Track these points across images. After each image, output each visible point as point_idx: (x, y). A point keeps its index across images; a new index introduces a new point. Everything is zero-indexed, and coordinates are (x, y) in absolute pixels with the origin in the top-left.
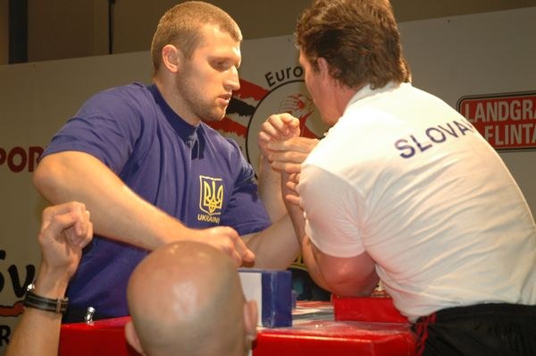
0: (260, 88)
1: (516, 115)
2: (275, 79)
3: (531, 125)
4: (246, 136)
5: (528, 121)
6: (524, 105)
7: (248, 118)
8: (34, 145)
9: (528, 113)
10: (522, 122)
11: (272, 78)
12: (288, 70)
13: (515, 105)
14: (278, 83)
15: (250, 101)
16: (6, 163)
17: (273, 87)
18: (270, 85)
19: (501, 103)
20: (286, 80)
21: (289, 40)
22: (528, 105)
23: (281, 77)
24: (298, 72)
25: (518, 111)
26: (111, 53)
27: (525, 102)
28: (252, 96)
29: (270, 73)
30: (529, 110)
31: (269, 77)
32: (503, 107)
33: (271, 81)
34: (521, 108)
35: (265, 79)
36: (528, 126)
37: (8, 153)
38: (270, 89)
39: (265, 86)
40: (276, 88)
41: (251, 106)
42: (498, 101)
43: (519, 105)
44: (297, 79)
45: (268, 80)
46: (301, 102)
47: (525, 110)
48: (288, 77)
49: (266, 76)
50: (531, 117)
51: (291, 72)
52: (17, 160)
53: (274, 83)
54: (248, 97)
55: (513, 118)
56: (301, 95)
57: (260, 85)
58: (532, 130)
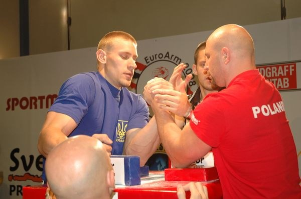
0: (143, 65)
1: (268, 75)
2: (149, 60)
3: (276, 79)
4: (136, 89)
5: (275, 77)
6: (273, 70)
7: (137, 79)
8: (32, 96)
9: (274, 74)
10: (272, 78)
12: (156, 55)
13: (268, 70)
14: (151, 62)
16: (19, 105)
17: (149, 64)
18: (147, 63)
19: (261, 69)
20: (155, 60)
21: (156, 40)
22: (274, 70)
23: (152, 59)
24: (161, 56)
25: (270, 73)
26: (69, 49)
27: (273, 68)
29: (147, 57)
30: (275, 72)
32: (262, 71)
33: (148, 61)
34: (271, 71)
36: (275, 80)
37: (19, 100)
38: (147, 65)
39: (145, 63)
40: (150, 64)
41: (138, 74)
42: (260, 68)
43: (270, 69)
44: (160, 59)
45: (146, 60)
46: (162, 71)
47: (273, 72)
48: (156, 59)
49: (145, 59)
50: (276, 75)
51: (157, 56)
52: (24, 103)
55: (267, 76)
56: (162, 68)
57: (142, 63)
58: (277, 82)
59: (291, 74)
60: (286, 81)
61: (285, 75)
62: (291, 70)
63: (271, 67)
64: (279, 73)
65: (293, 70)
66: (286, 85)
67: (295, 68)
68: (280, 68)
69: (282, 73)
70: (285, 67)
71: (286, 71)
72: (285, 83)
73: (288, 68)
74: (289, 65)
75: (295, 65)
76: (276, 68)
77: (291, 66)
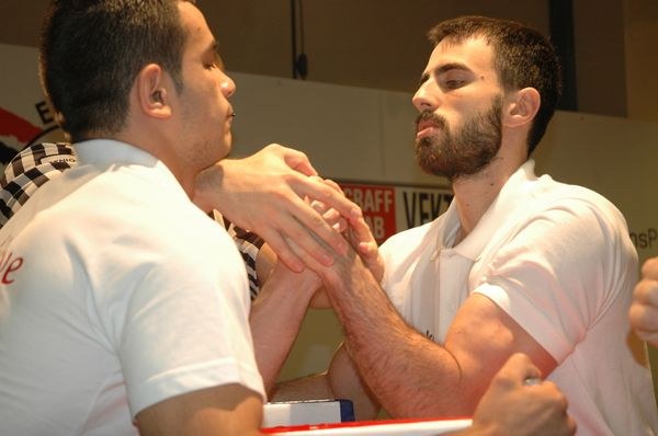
0: (28, 124)
2: (52, 114)
6: (356, 196)
11: (47, 111)
15: (10, 141)
17: (49, 124)
18: (45, 121)
22: (358, 195)
27: (356, 191)
28: (14, 134)
29: (43, 103)
30: (360, 201)
31: (43, 108)
33: (47, 116)
35: (35, 111)
38: (44, 127)
39: (35, 121)
40: (53, 128)
41: (11, 150)
43: (350, 193)
45: (42, 113)
49: (38, 106)
53: (51, 120)
54: (6, 133)
57: (27, 118)
59: (387, 209)
60: (379, 223)
61: (378, 209)
62: (388, 202)
63: (352, 188)
64: (367, 205)
65: (390, 201)
66: (379, 232)
67: (392, 197)
68: (369, 193)
69: (371, 205)
70: (378, 193)
71: (379, 201)
72: (376, 227)
73: (382, 197)
74: (384, 190)
75: (393, 191)
76: (361, 193)
77: (387, 193)
